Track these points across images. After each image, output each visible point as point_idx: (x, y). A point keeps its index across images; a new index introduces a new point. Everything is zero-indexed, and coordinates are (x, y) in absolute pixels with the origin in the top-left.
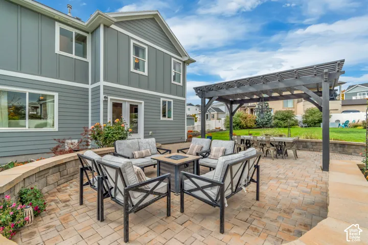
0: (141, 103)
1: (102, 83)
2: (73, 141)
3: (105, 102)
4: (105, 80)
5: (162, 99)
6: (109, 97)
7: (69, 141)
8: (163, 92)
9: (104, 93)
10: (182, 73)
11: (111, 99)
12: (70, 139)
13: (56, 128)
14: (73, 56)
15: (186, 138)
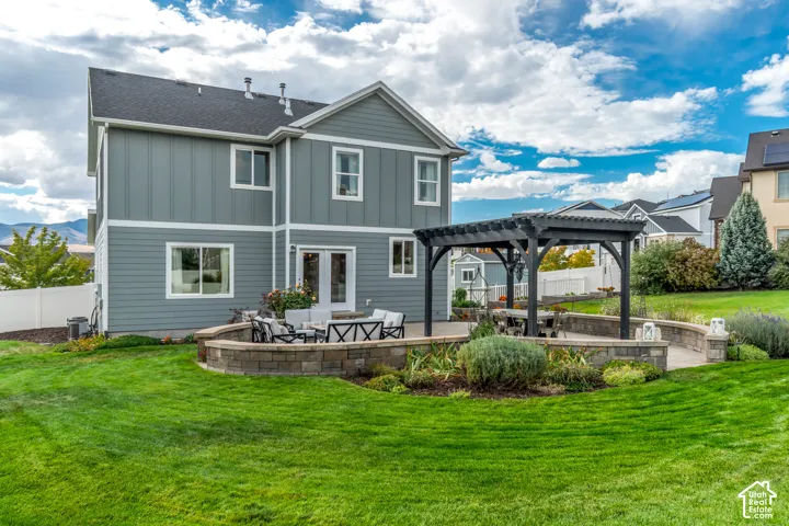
0: (351, 250)
1: (289, 226)
2: (251, 312)
3: (293, 254)
4: (292, 221)
5: (392, 240)
6: (298, 247)
7: (247, 313)
8: (396, 225)
9: (291, 242)
10: (439, 182)
11: (301, 249)
12: (247, 309)
13: (231, 295)
14: (252, 187)
15: (450, 313)
